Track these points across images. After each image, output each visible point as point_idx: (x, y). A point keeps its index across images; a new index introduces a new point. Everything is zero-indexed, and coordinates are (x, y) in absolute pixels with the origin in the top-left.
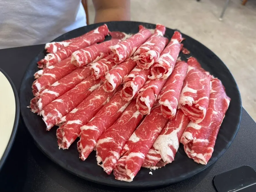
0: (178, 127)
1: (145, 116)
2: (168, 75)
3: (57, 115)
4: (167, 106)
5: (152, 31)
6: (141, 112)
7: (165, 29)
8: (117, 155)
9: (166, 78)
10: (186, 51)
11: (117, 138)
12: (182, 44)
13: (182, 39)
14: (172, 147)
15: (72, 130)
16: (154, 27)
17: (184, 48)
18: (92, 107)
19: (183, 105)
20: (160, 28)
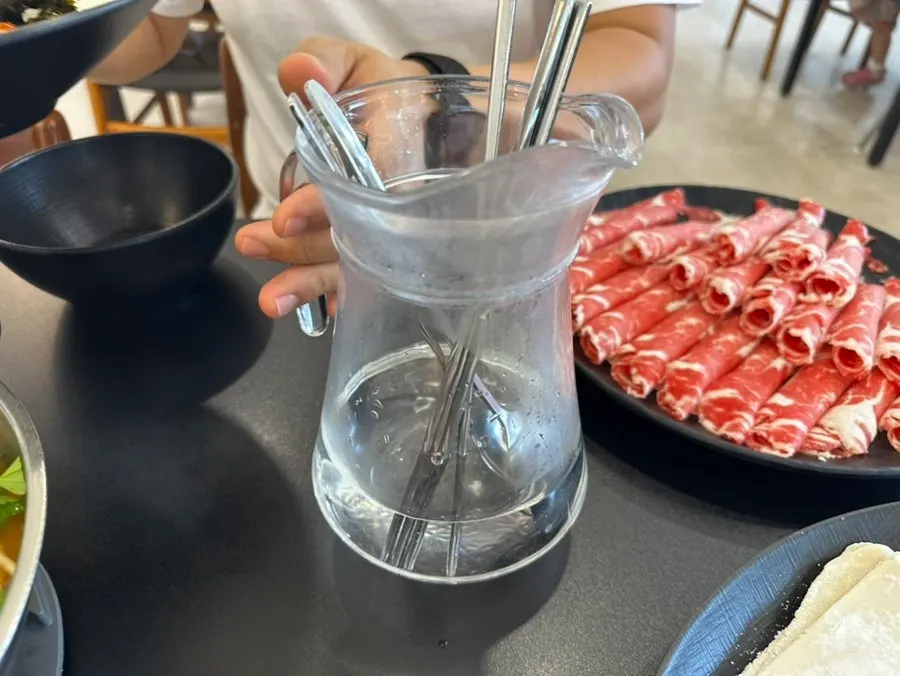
0: (874, 396)
1: (797, 368)
2: (847, 298)
3: (615, 338)
4: (853, 349)
5: (789, 214)
6: (789, 361)
7: (822, 212)
8: (749, 417)
9: (841, 305)
10: (877, 266)
11: (746, 393)
12: (869, 250)
13: (867, 237)
14: (862, 426)
15: (651, 366)
16: (792, 205)
17: (872, 259)
18: (682, 336)
19: (885, 357)
20: (813, 210)
